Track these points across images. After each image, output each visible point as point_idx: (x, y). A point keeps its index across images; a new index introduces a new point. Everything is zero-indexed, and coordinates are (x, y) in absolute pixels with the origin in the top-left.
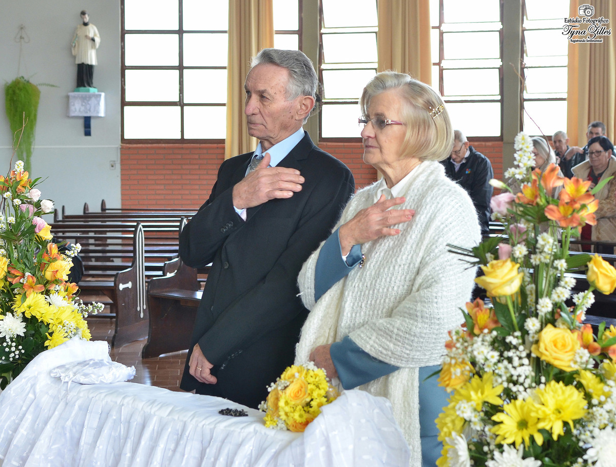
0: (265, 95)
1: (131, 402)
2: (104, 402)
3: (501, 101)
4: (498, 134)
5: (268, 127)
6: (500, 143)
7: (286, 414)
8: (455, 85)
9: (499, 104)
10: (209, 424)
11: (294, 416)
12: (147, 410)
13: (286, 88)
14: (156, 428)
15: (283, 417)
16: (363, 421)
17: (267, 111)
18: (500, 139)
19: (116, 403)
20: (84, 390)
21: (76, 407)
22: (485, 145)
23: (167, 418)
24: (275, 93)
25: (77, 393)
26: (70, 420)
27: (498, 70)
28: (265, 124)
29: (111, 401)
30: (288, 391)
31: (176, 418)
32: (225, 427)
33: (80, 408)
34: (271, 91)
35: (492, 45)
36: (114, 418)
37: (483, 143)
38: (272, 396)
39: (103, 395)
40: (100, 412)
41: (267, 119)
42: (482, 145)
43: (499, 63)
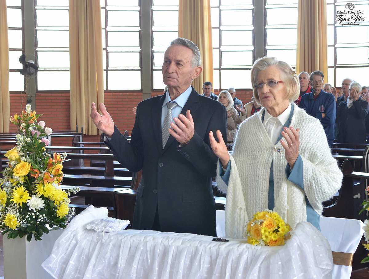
0: (181, 63)
1: (152, 239)
2: (132, 241)
3: (141, 70)
4: (140, 88)
5: (179, 81)
6: (141, 93)
7: (266, 237)
8: (115, 61)
9: (140, 72)
10: (214, 246)
11: (271, 237)
12: (166, 243)
13: (192, 61)
14: (174, 252)
15: (264, 239)
16: (315, 237)
17: (181, 72)
18: (141, 91)
19: (141, 240)
20: (113, 235)
21: (111, 245)
22: (133, 94)
23: (182, 246)
24: (186, 62)
25: (108, 237)
26: (108, 253)
27: (139, 53)
28: (178, 79)
29: (137, 240)
30: (264, 225)
31: (189, 245)
32: (226, 247)
33: (114, 246)
34: (184, 61)
35: (135, 39)
36: (142, 249)
37: (132, 94)
38: (252, 229)
39: (129, 237)
40: (129, 246)
41: (180, 76)
42: (131, 94)
43: (139, 49)
